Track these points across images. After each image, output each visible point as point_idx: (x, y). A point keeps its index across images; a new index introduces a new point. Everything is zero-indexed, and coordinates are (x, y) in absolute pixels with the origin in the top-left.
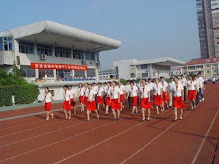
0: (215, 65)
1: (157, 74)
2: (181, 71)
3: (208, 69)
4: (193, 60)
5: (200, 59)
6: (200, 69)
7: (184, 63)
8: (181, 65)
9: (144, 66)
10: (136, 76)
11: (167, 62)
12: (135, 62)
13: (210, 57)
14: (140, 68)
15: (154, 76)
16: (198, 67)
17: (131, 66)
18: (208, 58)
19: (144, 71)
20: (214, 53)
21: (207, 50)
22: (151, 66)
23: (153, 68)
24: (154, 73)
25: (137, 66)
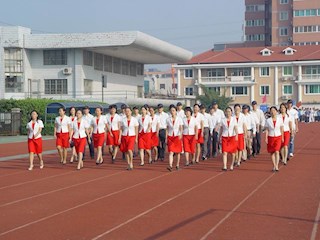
0: (287, 70)
1: (97, 85)
2: (179, 81)
3: (265, 80)
4: (219, 47)
5: (243, 45)
6: (239, 80)
7: (188, 54)
8: (180, 61)
9: (55, 56)
10: (26, 87)
11: (135, 46)
12: (25, 37)
13: (274, 43)
14: (40, 59)
15: (89, 92)
16: (235, 72)
17: (7, 49)
18: (268, 44)
19: (53, 72)
20: (288, 28)
21: (268, 17)
22: (80, 58)
23: (87, 63)
24: (88, 81)
25: (31, 52)
